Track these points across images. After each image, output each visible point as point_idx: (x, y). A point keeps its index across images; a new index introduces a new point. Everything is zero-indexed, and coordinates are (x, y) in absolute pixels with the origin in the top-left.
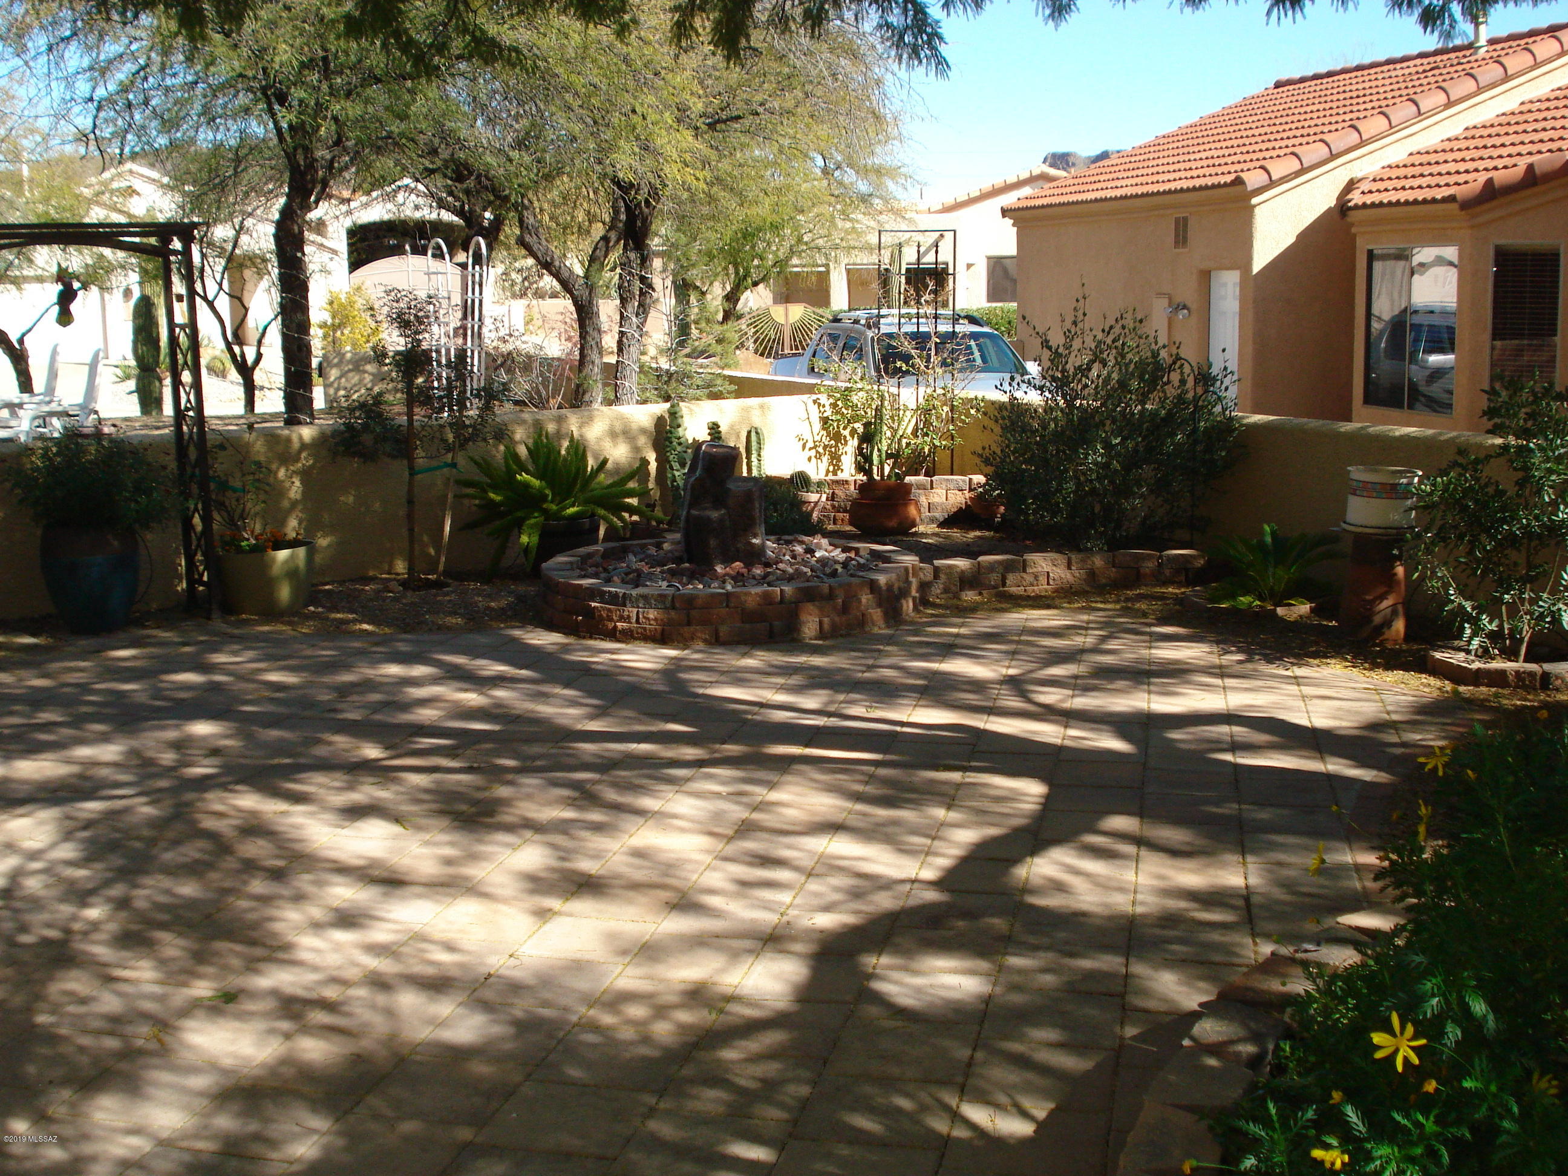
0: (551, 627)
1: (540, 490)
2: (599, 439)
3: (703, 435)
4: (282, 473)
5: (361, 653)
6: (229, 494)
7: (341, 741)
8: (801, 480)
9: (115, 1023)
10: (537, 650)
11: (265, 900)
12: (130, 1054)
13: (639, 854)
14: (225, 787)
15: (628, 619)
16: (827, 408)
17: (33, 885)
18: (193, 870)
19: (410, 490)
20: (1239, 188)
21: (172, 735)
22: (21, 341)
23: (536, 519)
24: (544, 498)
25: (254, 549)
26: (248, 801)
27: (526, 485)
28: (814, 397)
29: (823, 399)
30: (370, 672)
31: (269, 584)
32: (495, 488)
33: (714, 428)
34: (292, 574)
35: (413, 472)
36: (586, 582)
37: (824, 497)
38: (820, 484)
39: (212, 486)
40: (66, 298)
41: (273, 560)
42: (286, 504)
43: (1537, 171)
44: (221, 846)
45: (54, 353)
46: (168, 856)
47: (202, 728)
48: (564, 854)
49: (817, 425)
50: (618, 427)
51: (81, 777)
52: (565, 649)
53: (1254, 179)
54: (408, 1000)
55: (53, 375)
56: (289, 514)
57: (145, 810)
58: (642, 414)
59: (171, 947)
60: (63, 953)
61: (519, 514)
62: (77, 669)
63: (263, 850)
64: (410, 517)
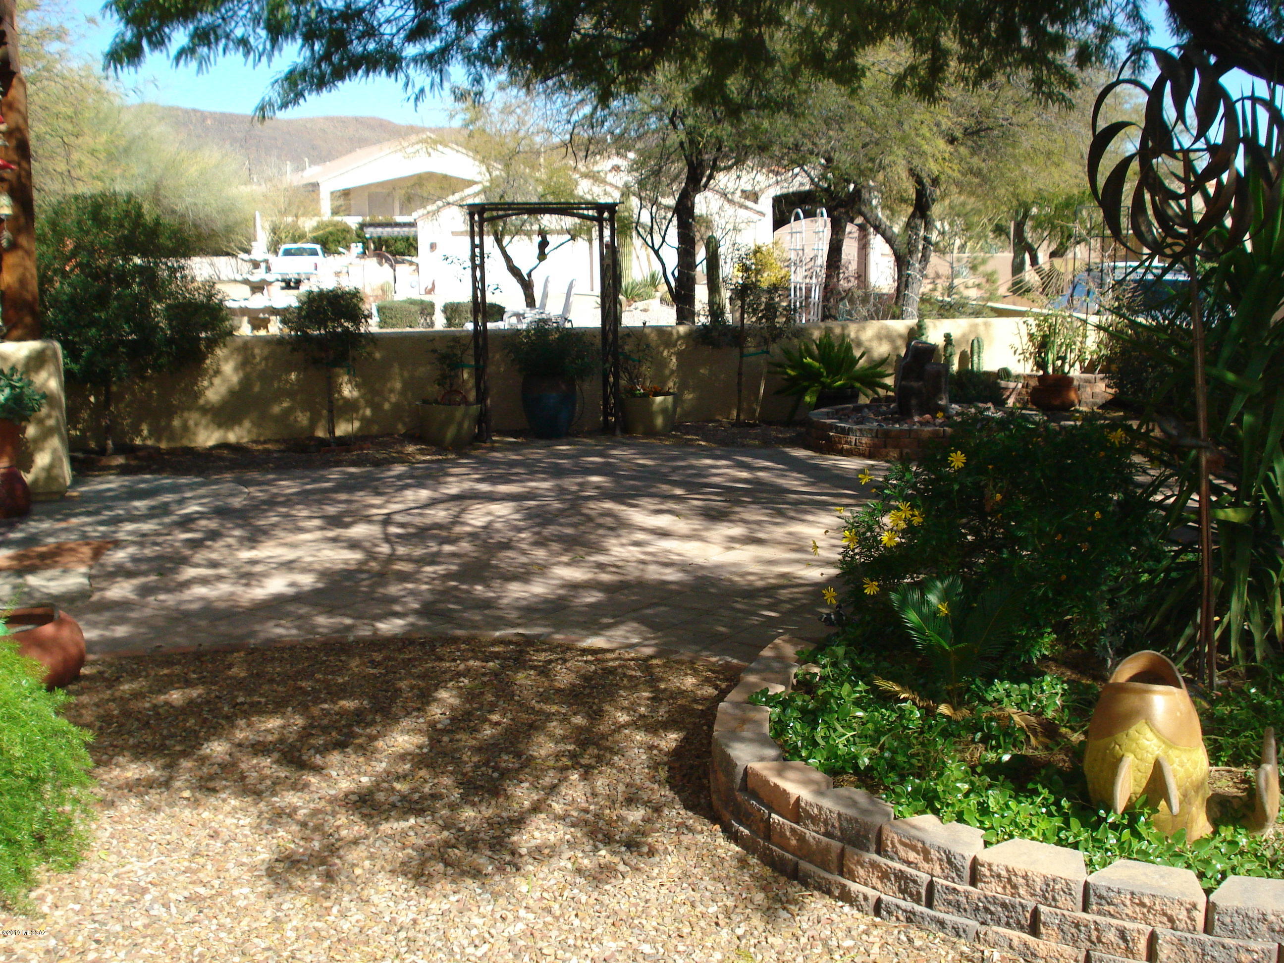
0: (807, 447)
1: (819, 369)
2: (870, 340)
3: (940, 342)
4: (665, 353)
5: (692, 454)
6: (630, 362)
7: (665, 487)
8: (1005, 374)
9: (524, 565)
10: (796, 459)
11: (604, 536)
12: (529, 573)
13: (790, 534)
14: (599, 500)
15: (849, 443)
16: (1034, 326)
17: (498, 525)
18: (574, 525)
19: (740, 367)
21: (579, 480)
22: (529, 275)
23: (817, 387)
24: (821, 375)
25: (645, 396)
26: (608, 505)
27: (809, 365)
28: (1025, 319)
29: (1031, 320)
30: (695, 462)
31: (651, 415)
32: (793, 368)
33: (948, 337)
34: (664, 411)
35: (742, 355)
36: (829, 421)
37: (1020, 385)
38: (1018, 377)
39: (621, 357)
41: (653, 401)
42: (667, 372)
44: (589, 519)
45: (547, 281)
46: (562, 520)
47: (595, 479)
48: (753, 531)
49: (1026, 338)
50: (884, 332)
51: (528, 492)
52: (812, 458)
54: (652, 568)
55: (545, 296)
56: (668, 378)
57: (557, 505)
58: (901, 326)
59: (555, 547)
60: (507, 545)
61: (806, 384)
62: (536, 453)
63: (609, 521)
64: (739, 384)
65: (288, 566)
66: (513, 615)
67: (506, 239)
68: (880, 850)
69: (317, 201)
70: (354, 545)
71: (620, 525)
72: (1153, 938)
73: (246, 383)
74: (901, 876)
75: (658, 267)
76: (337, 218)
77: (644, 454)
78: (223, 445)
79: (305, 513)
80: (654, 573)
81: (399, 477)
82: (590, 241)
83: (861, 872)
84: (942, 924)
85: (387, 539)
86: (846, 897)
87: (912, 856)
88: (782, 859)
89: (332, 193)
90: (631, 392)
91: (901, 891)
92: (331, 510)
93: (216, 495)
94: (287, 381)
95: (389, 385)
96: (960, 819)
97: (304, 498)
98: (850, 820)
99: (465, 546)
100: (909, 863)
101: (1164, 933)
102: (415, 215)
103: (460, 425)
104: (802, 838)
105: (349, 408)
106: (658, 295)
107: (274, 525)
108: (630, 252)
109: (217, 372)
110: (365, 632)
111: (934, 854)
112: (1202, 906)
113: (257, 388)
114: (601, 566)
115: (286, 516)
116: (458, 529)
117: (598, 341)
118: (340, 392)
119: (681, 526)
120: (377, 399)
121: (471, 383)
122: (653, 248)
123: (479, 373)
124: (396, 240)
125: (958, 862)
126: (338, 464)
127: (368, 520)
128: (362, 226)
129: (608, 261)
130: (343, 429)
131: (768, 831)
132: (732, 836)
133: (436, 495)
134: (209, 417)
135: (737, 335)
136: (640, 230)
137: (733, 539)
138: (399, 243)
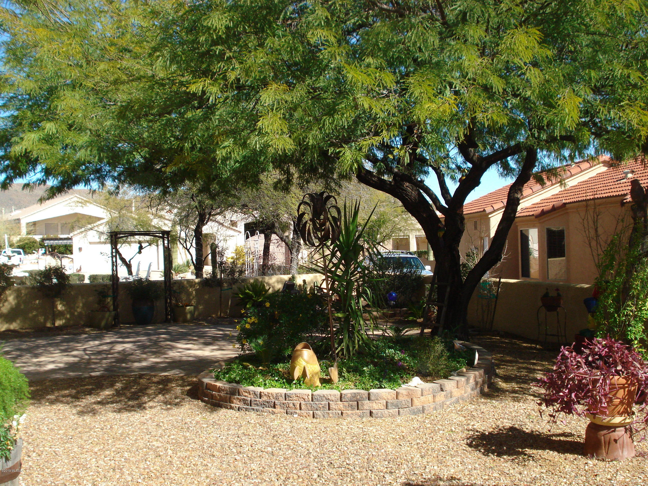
1: (252, 295)
2: (274, 283)
3: (302, 283)
4: (190, 290)
5: (201, 327)
6: (176, 293)
9: (138, 359)
11: (167, 351)
12: (141, 360)
14: (164, 342)
17: (127, 349)
18: (156, 348)
19: (221, 295)
20: (484, 213)
21: (157, 336)
22: (130, 261)
23: (252, 302)
24: (253, 297)
25: (182, 306)
26: (168, 343)
27: (248, 293)
30: (202, 330)
31: (185, 314)
32: (242, 295)
33: (304, 281)
34: (190, 312)
35: (221, 290)
39: (172, 292)
40: (141, 248)
41: (186, 309)
42: (191, 297)
43: (555, 206)
45: (139, 263)
46: (151, 347)
47: (163, 336)
48: (221, 347)
50: (279, 280)
51: (137, 341)
53: (488, 209)
55: (138, 270)
56: (192, 299)
57: (149, 344)
58: (286, 277)
59: (149, 354)
60: (132, 354)
61: (247, 300)
62: (139, 329)
63: (168, 347)
64: (221, 301)
65: (53, 362)
66: (137, 370)
67: (119, 246)
68: (239, 395)
69: (19, 228)
70: (75, 356)
71: (172, 348)
72: (300, 404)
73: (18, 305)
74: (244, 400)
75: (189, 258)
76: (30, 236)
77: (182, 328)
78: (8, 330)
79: (52, 349)
80: (184, 358)
81: (86, 338)
82: (157, 246)
83: (235, 401)
84: (253, 409)
85: (87, 354)
86: (231, 408)
87: (246, 394)
88: (216, 403)
89: (28, 224)
90: (177, 306)
91: (244, 404)
92: (62, 348)
93: (14, 345)
94: (35, 304)
95: (77, 305)
96: (259, 386)
97: (51, 345)
98: (231, 388)
99: (116, 355)
100: (246, 396)
101: (303, 403)
102: (71, 234)
103: (108, 319)
104: (220, 396)
105: (61, 314)
106: (190, 270)
107: (42, 353)
108: (177, 251)
109: (6, 300)
110: (87, 375)
111: (251, 393)
112: (311, 395)
113: (22, 307)
114: (167, 358)
115: (45, 350)
116: (112, 351)
117: (163, 285)
118: (57, 308)
119: (196, 347)
120: (72, 310)
121: (111, 303)
122: (186, 248)
123: (115, 299)
124: (59, 246)
125: (256, 393)
126: (59, 335)
127: (77, 350)
128: (43, 240)
129: (167, 254)
130: (58, 323)
131: (212, 397)
132: (203, 401)
133: (101, 343)
134: (3, 318)
135: (220, 283)
136: (181, 241)
137: (214, 350)
138: (61, 248)
